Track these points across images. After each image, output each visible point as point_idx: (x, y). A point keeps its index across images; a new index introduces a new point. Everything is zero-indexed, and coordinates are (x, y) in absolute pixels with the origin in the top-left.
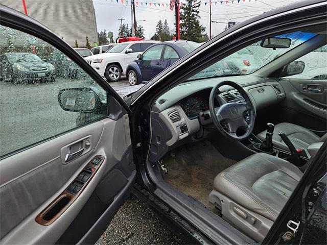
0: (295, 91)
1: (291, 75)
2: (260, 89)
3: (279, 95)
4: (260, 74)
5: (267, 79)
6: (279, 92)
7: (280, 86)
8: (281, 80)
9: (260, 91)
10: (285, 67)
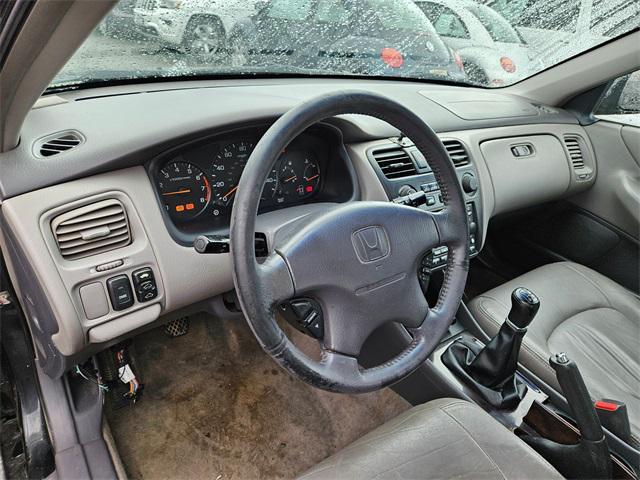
0: (629, 169)
1: (629, 111)
2: (520, 144)
3: (578, 172)
4: (532, 93)
5: (553, 111)
6: (579, 161)
7: (585, 144)
8: (593, 122)
9: (521, 150)
10: (617, 81)
